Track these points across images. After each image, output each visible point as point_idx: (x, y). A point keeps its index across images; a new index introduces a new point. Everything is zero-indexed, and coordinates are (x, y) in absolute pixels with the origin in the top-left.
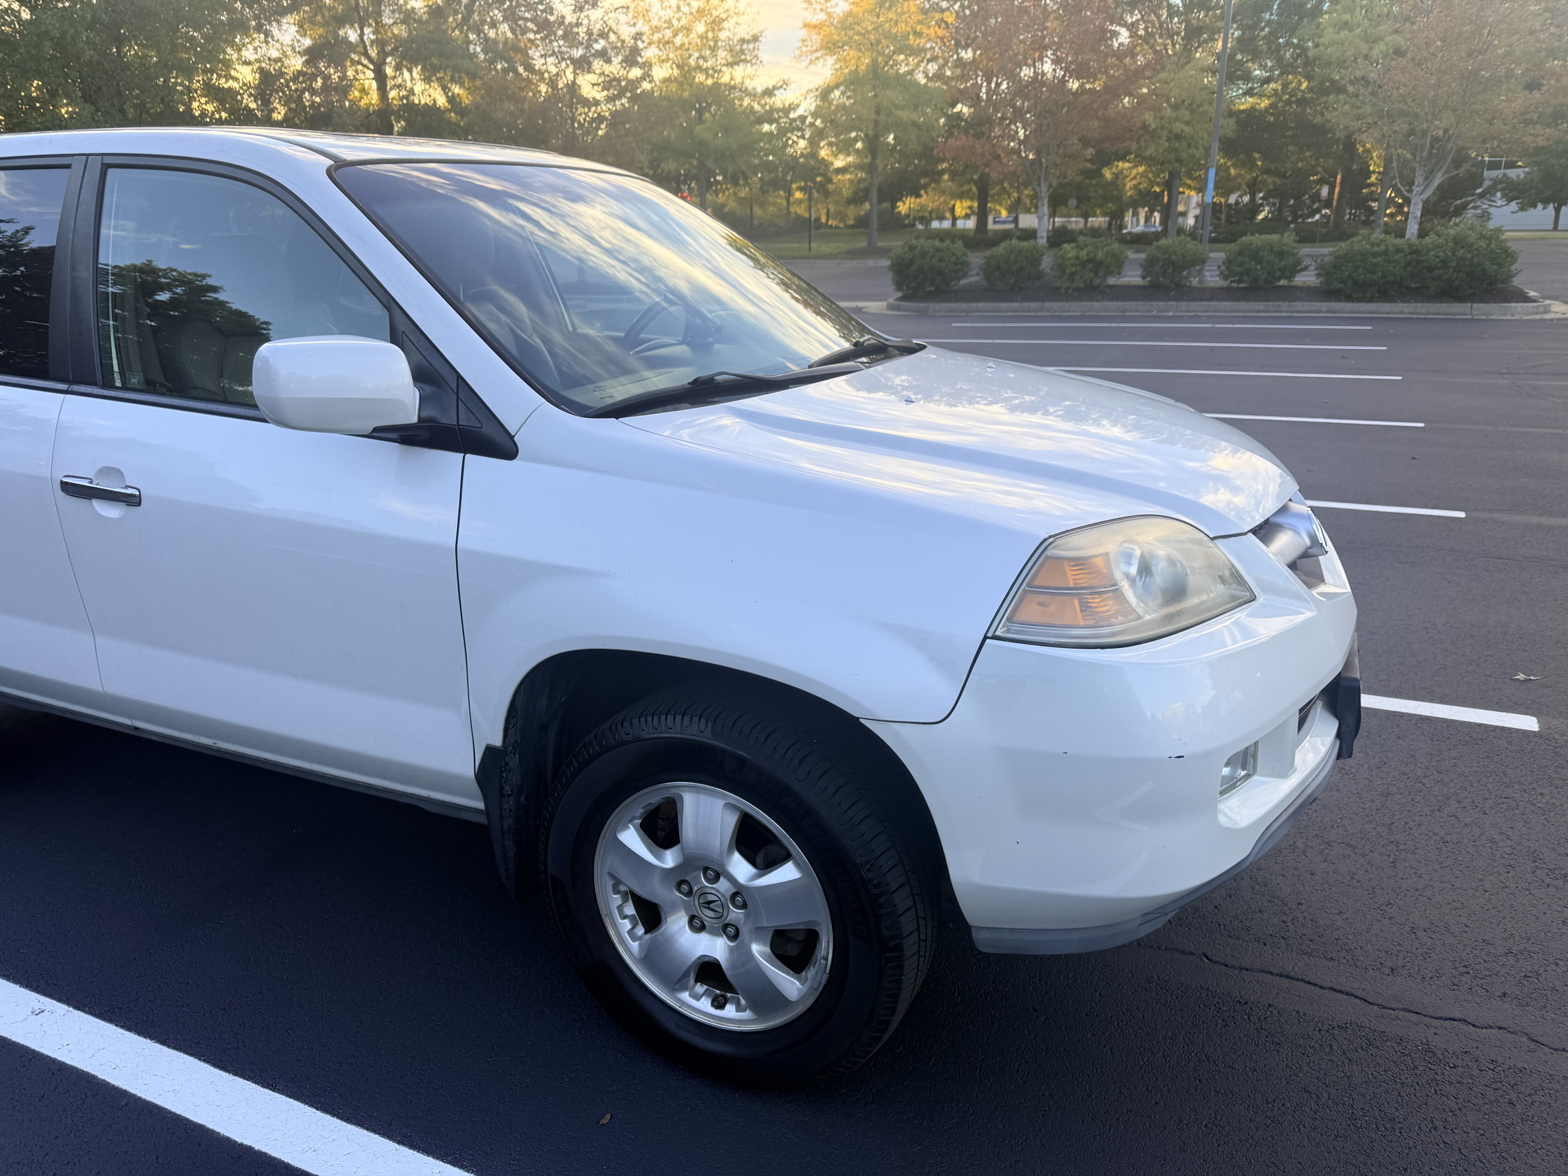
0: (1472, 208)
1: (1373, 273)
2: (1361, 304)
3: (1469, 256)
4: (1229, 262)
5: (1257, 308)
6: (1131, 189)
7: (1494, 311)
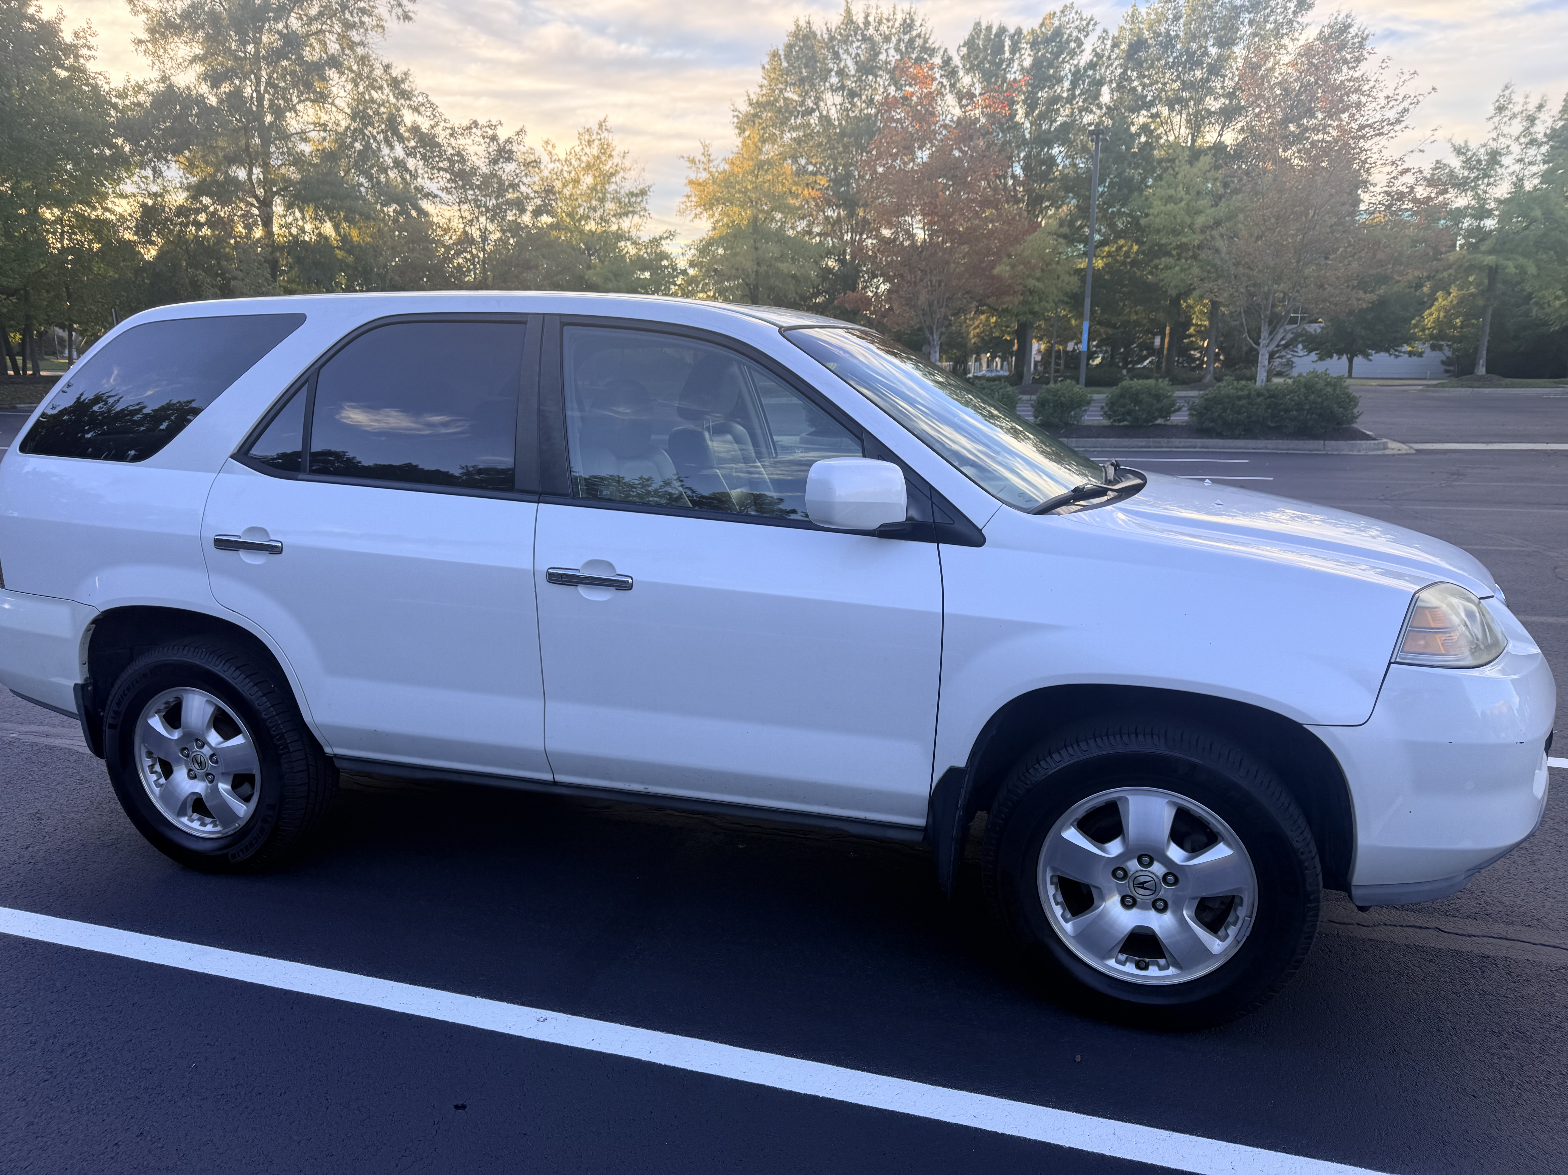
0: (1279, 357)
1: (1239, 413)
2: (1230, 441)
3: (1320, 400)
4: (1112, 404)
5: (1140, 444)
7: (1343, 447)
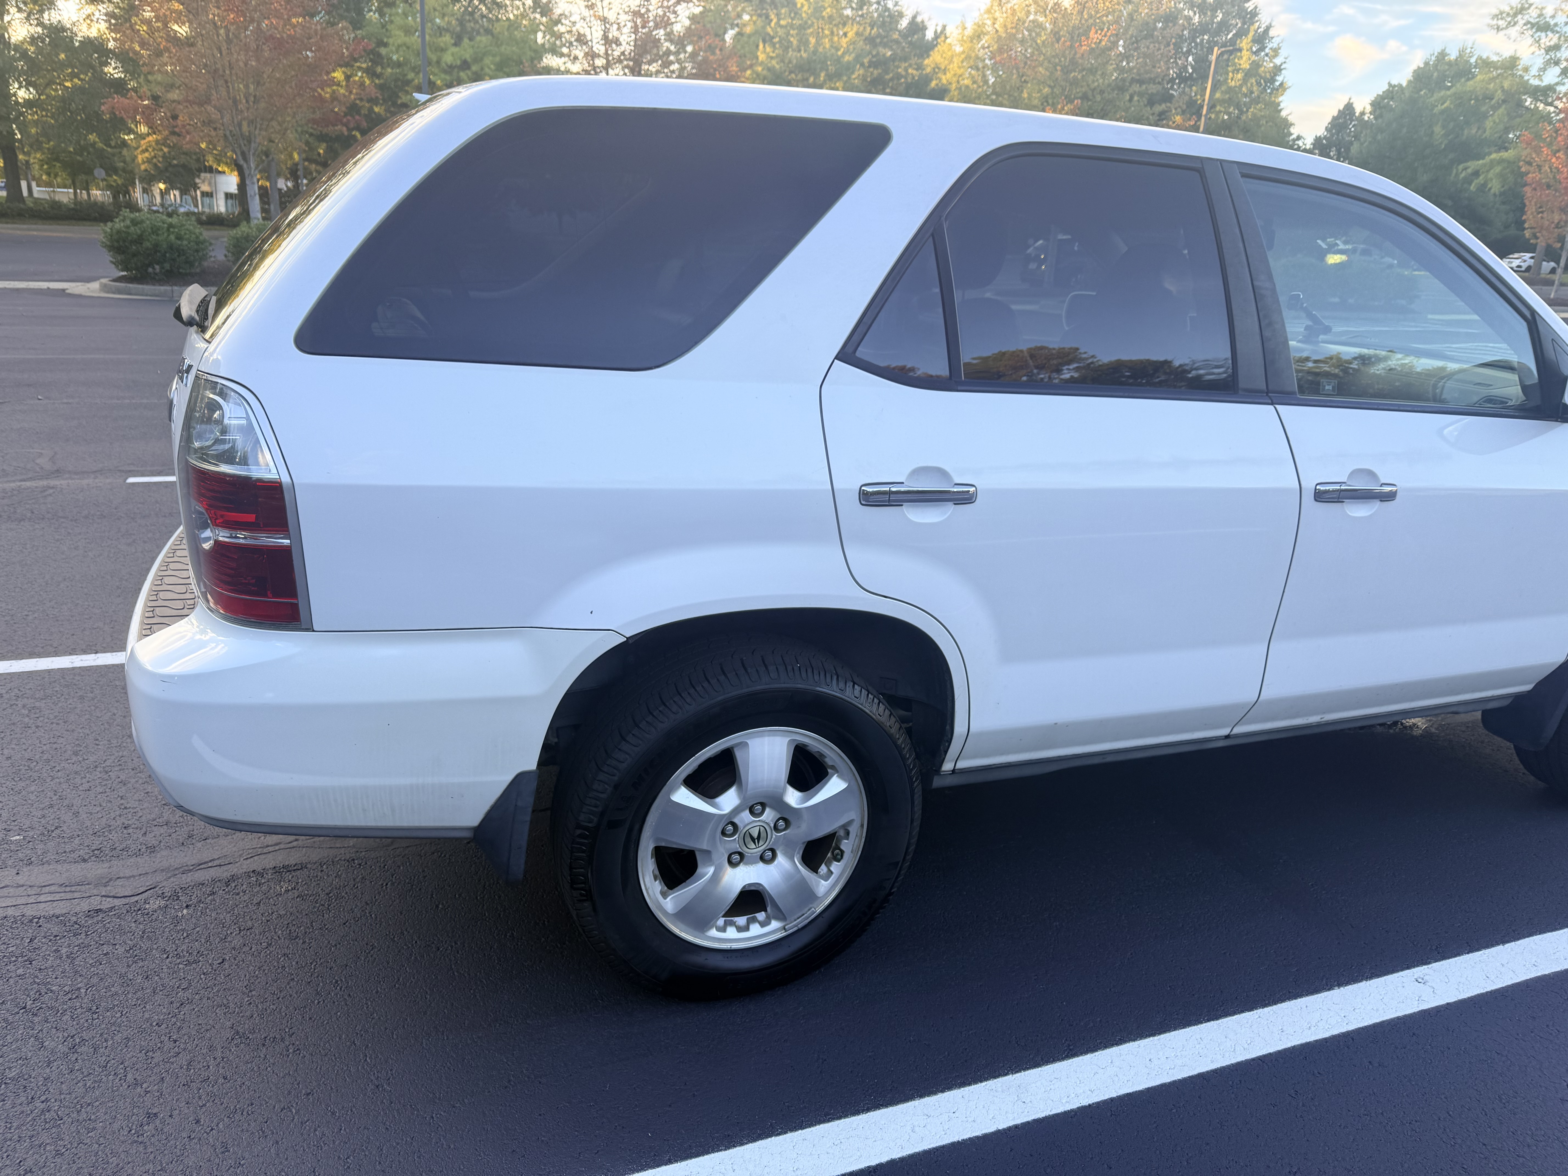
6: (144, 162)
